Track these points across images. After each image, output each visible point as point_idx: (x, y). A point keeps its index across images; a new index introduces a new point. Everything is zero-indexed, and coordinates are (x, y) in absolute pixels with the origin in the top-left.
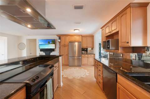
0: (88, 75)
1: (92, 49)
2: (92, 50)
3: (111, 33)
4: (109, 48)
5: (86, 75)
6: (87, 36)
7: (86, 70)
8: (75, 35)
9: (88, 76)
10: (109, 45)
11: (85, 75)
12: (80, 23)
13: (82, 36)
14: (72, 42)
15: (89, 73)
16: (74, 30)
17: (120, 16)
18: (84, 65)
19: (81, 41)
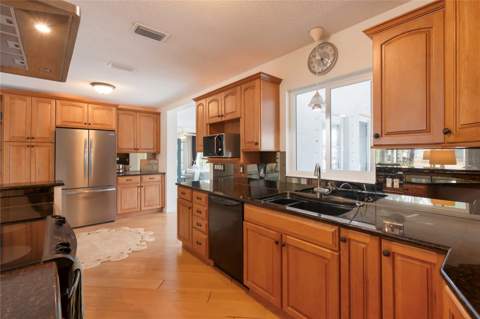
0: (152, 240)
1: (154, 155)
2: (152, 161)
3: (224, 119)
4: (221, 153)
5: (147, 243)
6: (136, 111)
7: (141, 230)
8: (89, 103)
9: (152, 242)
10: (221, 147)
11: (144, 243)
12: (129, 69)
13: (118, 109)
14: (65, 129)
15: (154, 235)
16: (93, 84)
17: (244, 86)
18: (124, 215)
19: (114, 127)
